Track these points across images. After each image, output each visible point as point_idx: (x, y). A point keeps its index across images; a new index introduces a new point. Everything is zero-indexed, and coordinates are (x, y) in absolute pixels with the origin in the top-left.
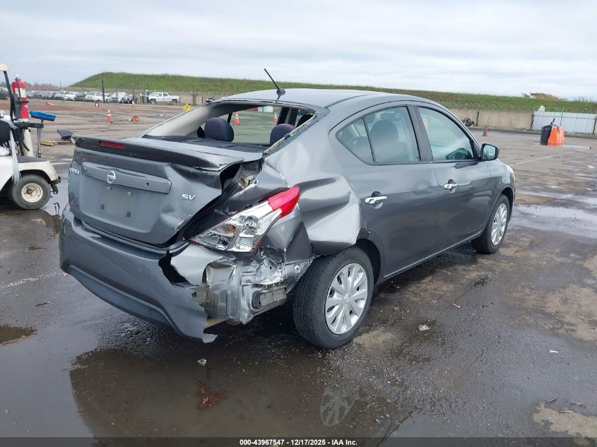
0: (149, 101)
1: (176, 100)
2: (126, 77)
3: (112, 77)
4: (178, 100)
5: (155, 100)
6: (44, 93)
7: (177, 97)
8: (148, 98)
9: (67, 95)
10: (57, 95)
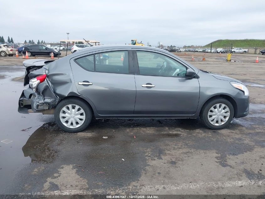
0: (232, 52)
1: (246, 51)
2: (227, 41)
3: (221, 42)
4: (247, 52)
5: (235, 51)
6: (191, 49)
7: (246, 50)
8: (231, 51)
9: (200, 50)
10: (196, 50)
